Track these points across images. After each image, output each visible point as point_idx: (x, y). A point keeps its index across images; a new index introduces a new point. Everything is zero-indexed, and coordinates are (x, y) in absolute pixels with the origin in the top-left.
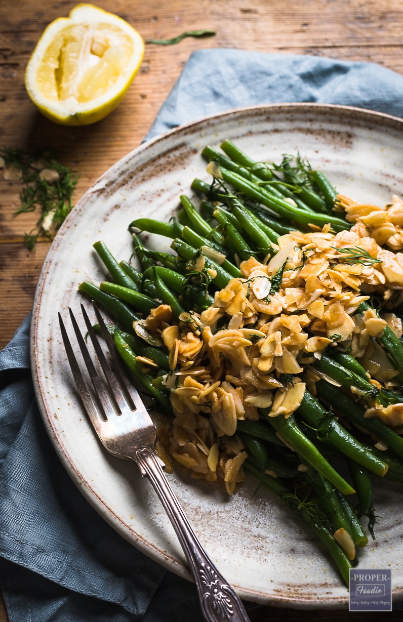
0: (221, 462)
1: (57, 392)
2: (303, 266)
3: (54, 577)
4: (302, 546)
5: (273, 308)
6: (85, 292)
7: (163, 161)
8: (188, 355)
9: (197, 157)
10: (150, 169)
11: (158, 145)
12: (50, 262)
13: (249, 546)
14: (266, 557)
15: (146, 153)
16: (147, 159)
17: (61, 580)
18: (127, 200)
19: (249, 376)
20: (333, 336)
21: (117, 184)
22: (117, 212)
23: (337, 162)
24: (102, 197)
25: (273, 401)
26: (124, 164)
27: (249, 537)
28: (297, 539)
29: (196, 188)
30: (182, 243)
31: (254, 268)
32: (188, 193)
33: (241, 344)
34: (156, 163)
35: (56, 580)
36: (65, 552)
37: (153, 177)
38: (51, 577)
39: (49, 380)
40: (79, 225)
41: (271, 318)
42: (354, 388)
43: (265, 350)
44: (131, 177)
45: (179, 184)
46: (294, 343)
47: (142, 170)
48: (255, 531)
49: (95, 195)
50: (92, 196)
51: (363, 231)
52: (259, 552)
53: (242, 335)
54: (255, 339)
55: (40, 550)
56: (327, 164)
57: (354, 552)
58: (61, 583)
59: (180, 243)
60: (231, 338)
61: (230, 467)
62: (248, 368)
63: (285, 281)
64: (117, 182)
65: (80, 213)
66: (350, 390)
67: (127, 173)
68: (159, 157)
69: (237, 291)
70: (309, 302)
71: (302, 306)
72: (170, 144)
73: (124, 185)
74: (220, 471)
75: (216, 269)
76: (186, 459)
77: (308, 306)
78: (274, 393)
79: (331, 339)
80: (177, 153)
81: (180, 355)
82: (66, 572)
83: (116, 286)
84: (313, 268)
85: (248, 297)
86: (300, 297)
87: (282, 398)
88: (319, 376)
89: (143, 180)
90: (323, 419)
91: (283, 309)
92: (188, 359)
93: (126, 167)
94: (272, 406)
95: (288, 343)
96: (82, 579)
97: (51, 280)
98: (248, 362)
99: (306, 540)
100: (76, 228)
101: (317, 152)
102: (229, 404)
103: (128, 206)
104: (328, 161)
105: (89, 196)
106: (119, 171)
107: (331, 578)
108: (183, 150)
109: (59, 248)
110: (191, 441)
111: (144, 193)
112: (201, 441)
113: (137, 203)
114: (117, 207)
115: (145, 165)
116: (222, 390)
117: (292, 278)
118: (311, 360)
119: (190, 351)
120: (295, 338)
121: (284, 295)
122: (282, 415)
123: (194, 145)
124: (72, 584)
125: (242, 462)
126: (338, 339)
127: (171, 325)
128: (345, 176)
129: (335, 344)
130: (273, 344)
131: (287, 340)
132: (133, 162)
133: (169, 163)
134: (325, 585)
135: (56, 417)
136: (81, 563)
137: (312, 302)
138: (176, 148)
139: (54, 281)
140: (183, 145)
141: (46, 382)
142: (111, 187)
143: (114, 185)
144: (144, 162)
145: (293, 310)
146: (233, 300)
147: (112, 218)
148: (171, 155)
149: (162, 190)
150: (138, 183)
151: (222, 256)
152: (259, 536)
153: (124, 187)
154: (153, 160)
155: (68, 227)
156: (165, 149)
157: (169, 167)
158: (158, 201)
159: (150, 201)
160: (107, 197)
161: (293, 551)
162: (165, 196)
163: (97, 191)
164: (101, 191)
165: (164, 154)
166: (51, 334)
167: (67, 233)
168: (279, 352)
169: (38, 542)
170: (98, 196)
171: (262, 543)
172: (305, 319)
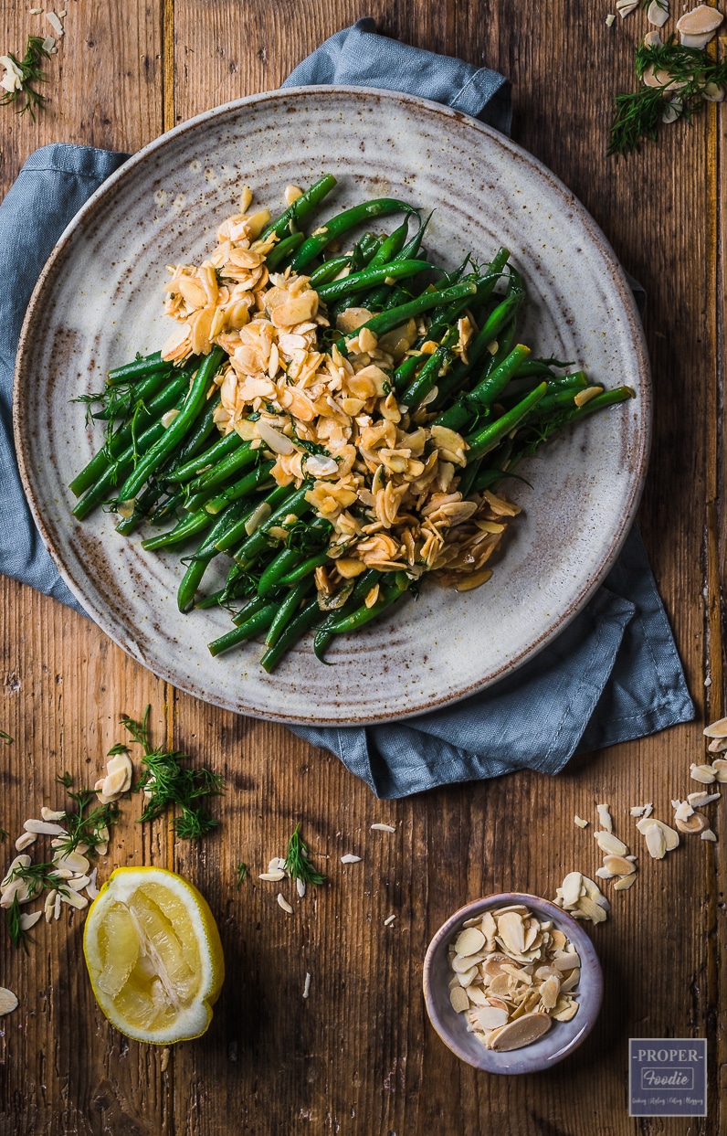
0: (493, 518)
1: (401, 695)
2: (292, 416)
3: (596, 694)
4: (578, 439)
5: (350, 456)
6: (274, 665)
7: (93, 570)
8: (394, 551)
9: (84, 526)
10: (104, 586)
11: (75, 576)
12: (240, 706)
13: (576, 494)
14: (589, 477)
15: (86, 590)
16: (93, 589)
17: (598, 688)
18: (146, 615)
19: (421, 486)
20: (385, 390)
21: (129, 627)
22: (164, 627)
23: (95, 351)
24: (147, 646)
25: (447, 462)
26: (103, 618)
27: (567, 493)
28: (571, 442)
29: (129, 530)
30: (242, 551)
31: (285, 470)
32: (136, 540)
33: (391, 492)
34: (97, 578)
35: (599, 693)
36: (568, 685)
37: (115, 583)
38: (596, 699)
39: (388, 704)
40: (188, 673)
41: (359, 458)
42: (441, 373)
43: (399, 466)
44: (118, 609)
45: (122, 550)
46: (395, 436)
47: (107, 596)
48: (559, 486)
49: (147, 654)
50: (149, 658)
51: (231, 337)
52: (583, 483)
53: (381, 492)
54: (383, 477)
55: (568, 710)
56: (97, 364)
57: (597, 388)
58: (602, 688)
59: (241, 554)
60: (386, 504)
61: (500, 510)
62: (412, 485)
63: (308, 437)
64: (126, 627)
65: (173, 672)
66: (442, 377)
67: (114, 614)
68: (88, 574)
69: (325, 494)
70: (342, 413)
71: (347, 422)
72: (72, 560)
73: (128, 619)
74: (503, 520)
75: (284, 514)
76: (486, 556)
77: (347, 415)
78: (442, 460)
79: (388, 394)
80: (82, 552)
81: (391, 560)
82: (590, 683)
83: (273, 629)
84: (298, 405)
85: (334, 482)
86: (336, 423)
87: (447, 452)
88: (422, 409)
89: (119, 595)
90: (468, 410)
91: (348, 443)
92: (399, 551)
93: (106, 616)
94: (453, 463)
95: (394, 442)
96: (597, 667)
97: (262, 705)
98: (406, 486)
99: (571, 434)
100: (192, 676)
101: (79, 375)
102: (451, 510)
103: (155, 614)
104: (93, 362)
105: (149, 661)
106: (114, 625)
107: (616, 412)
108: (77, 543)
109: (221, 696)
110: (471, 550)
111: (136, 594)
112: (471, 539)
113: (150, 603)
114: (157, 627)
115: (101, 592)
116: (433, 515)
117: (305, 430)
118: (407, 417)
119: (389, 548)
120: (388, 434)
121: (327, 439)
122: (465, 452)
123: (70, 531)
124: (603, 676)
125: (494, 497)
126: (388, 386)
127: (335, 566)
128: (115, 343)
129: (393, 389)
130: (393, 458)
131: (391, 443)
132: (99, 608)
133: (94, 563)
134: (624, 420)
135: (433, 696)
136: (579, 669)
137: (342, 409)
138: (76, 553)
139: (262, 701)
140: (71, 543)
141: (391, 707)
142: (134, 634)
143: (130, 631)
144: (97, 593)
145: (349, 432)
146: (335, 499)
147: (172, 633)
148: (85, 559)
149: (131, 572)
150: (123, 602)
151: (262, 507)
152: (566, 483)
153: (131, 618)
154: (93, 581)
155: (193, 686)
156: (78, 566)
157: (100, 562)
158: (146, 576)
159: (146, 586)
160: (147, 640)
161: (583, 449)
162: (139, 567)
163: (141, 651)
164: (141, 647)
165: (85, 568)
166: (329, 704)
167: (200, 687)
168: (406, 453)
169: (559, 712)
170: (147, 650)
171: (573, 480)
172: (364, 421)
